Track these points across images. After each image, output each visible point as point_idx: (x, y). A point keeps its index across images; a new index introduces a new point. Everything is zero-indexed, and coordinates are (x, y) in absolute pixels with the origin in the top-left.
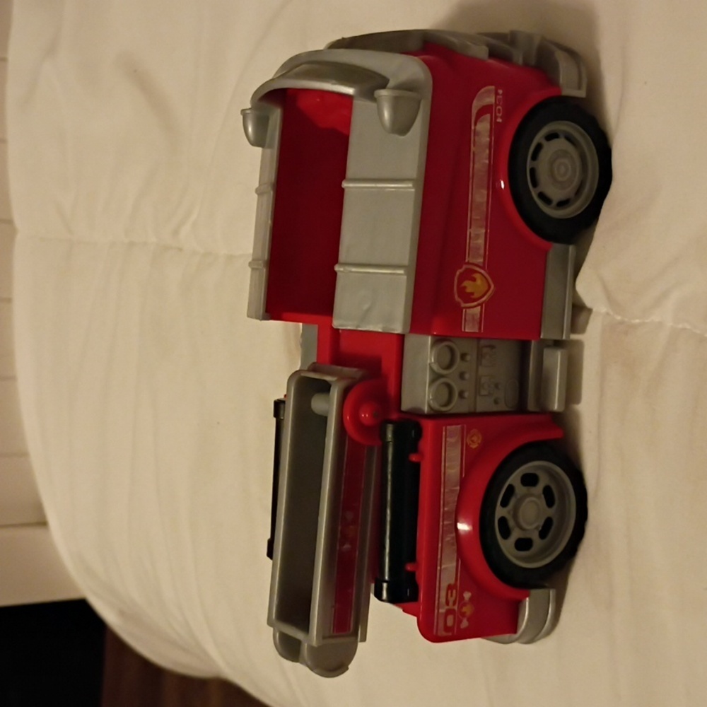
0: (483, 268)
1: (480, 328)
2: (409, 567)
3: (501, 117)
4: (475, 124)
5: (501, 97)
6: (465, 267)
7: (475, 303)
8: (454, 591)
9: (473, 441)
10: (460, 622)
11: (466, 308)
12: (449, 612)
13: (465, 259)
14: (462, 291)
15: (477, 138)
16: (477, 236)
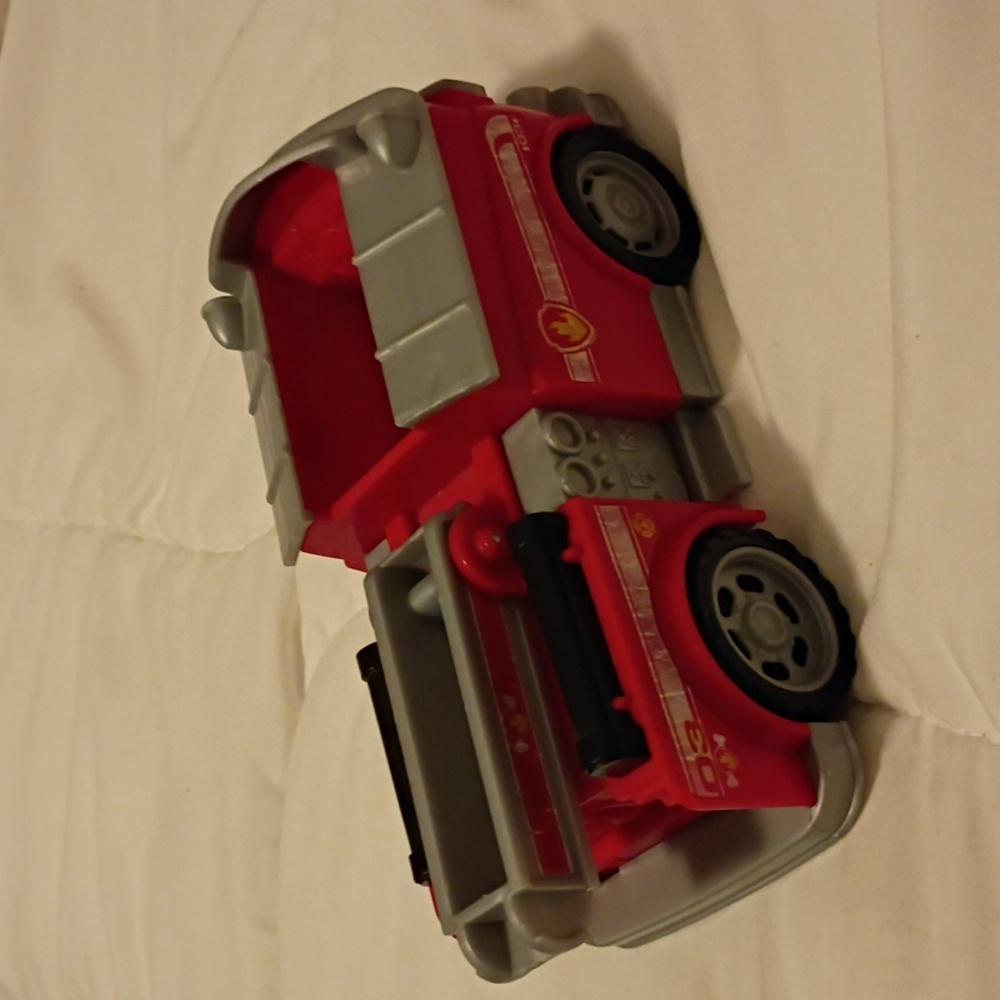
0: (571, 307)
1: (595, 377)
2: (618, 703)
3: (528, 146)
4: (497, 152)
5: (518, 126)
6: (545, 307)
7: (577, 348)
8: (698, 732)
9: (643, 528)
10: (725, 778)
11: (567, 353)
12: (701, 762)
13: (542, 297)
14: (553, 334)
15: (505, 167)
16: (549, 272)
